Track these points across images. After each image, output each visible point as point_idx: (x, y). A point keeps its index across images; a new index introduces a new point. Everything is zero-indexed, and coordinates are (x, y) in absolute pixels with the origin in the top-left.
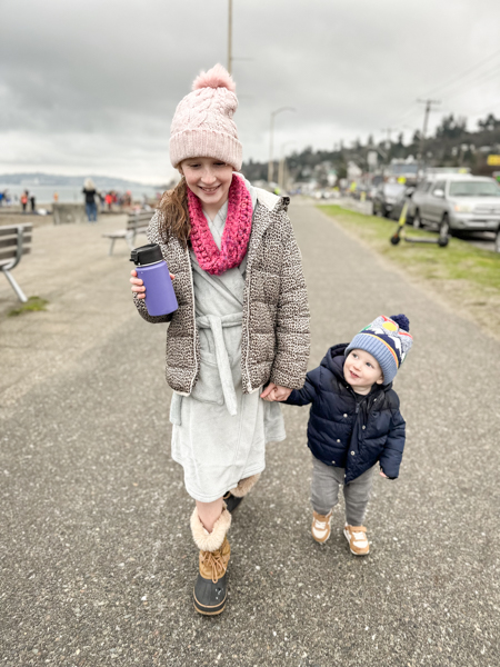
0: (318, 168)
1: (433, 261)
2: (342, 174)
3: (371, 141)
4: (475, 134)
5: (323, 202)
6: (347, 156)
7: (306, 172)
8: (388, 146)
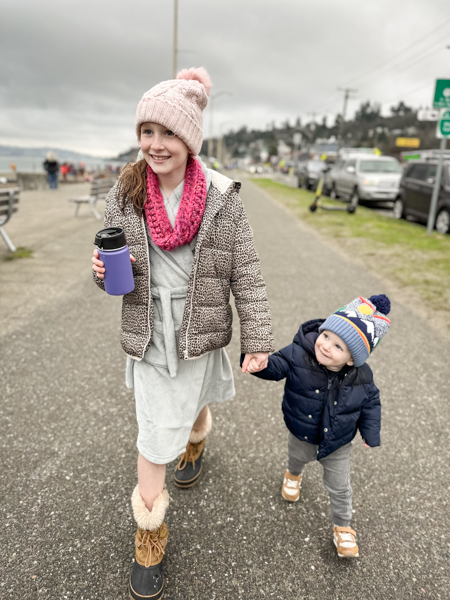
0: (252, 145)
1: (341, 224)
2: (273, 152)
3: (298, 123)
4: (389, 119)
5: (257, 176)
6: (278, 136)
7: (242, 149)
8: (313, 128)
